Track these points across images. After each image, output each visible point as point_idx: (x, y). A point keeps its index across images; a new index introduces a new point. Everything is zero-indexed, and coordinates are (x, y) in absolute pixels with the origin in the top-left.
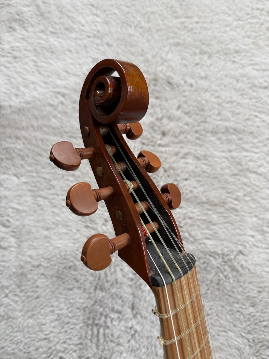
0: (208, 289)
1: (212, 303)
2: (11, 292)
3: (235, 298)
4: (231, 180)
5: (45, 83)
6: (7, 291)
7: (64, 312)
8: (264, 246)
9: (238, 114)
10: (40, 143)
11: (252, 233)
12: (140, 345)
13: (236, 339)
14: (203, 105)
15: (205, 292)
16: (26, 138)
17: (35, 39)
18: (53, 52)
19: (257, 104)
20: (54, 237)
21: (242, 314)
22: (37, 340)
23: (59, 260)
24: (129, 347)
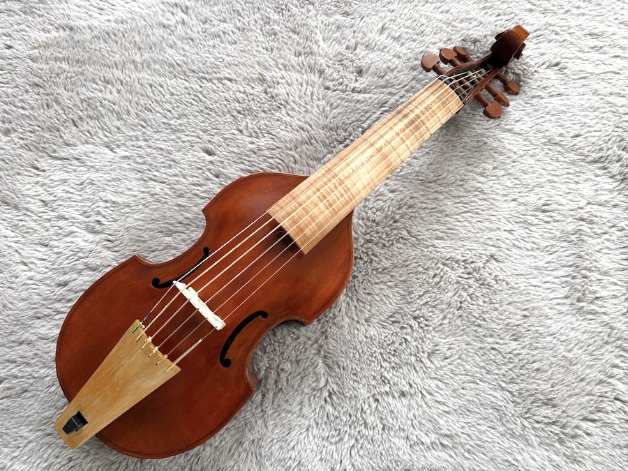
0: (445, 318)
1: (451, 339)
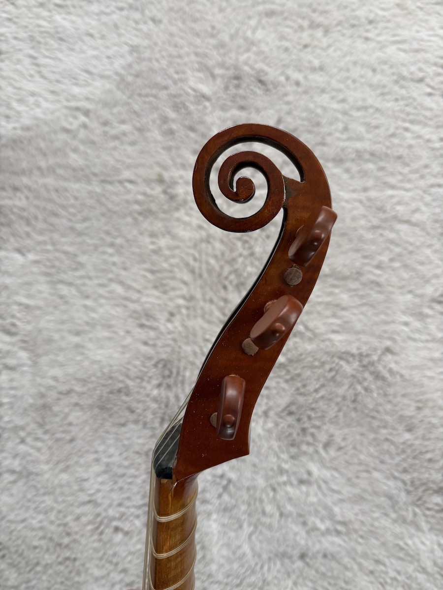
0: (339, 410)
1: (346, 431)
2: (29, 434)
3: (381, 420)
4: (369, 236)
5: (53, 92)
6: (22, 434)
7: (116, 459)
8: (424, 337)
9: (377, 127)
10: (54, 195)
11: (405, 318)
12: (237, 500)
13: (385, 481)
14: (318, 115)
15: (334, 415)
16: (29, 189)
17: (30, 18)
18: (61, 39)
19: (408, 109)
20: (90, 346)
21: (392, 443)
22: (76, 504)
23: (101, 381)
24: (220, 504)
